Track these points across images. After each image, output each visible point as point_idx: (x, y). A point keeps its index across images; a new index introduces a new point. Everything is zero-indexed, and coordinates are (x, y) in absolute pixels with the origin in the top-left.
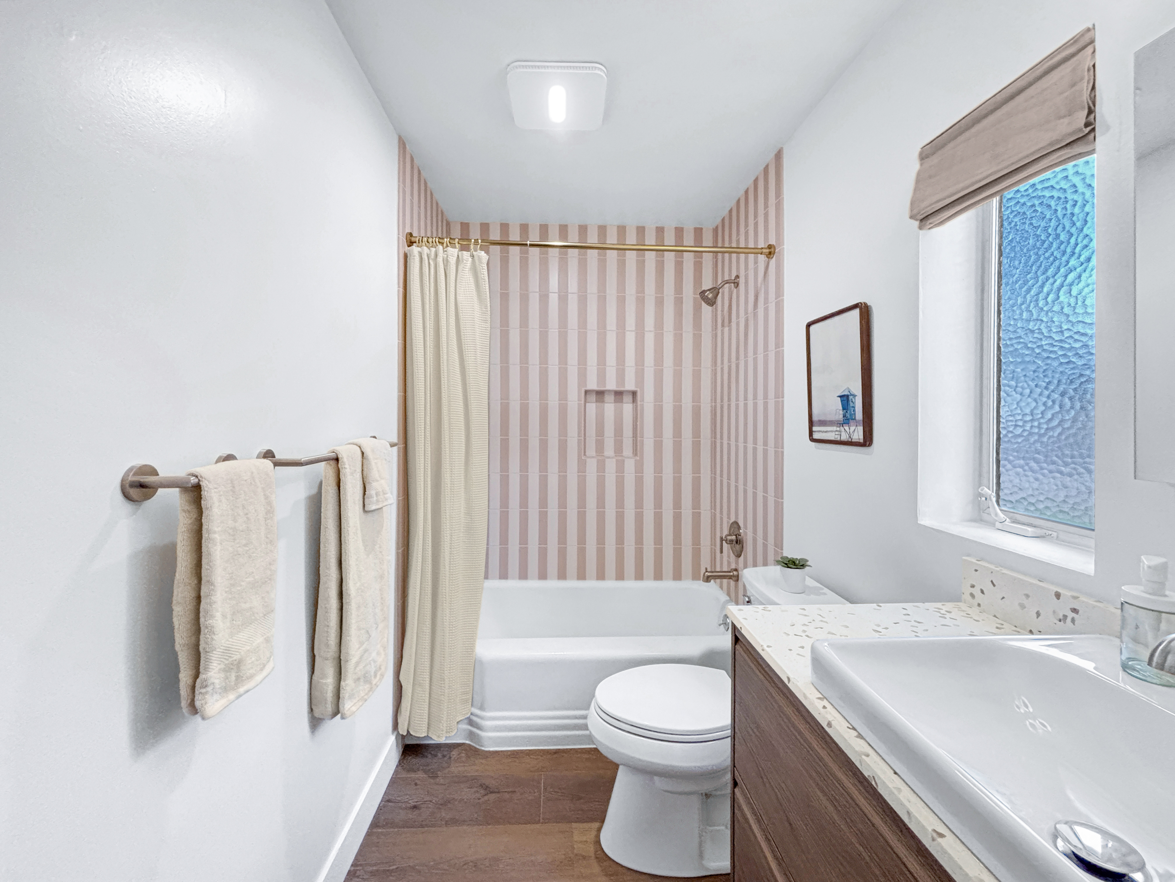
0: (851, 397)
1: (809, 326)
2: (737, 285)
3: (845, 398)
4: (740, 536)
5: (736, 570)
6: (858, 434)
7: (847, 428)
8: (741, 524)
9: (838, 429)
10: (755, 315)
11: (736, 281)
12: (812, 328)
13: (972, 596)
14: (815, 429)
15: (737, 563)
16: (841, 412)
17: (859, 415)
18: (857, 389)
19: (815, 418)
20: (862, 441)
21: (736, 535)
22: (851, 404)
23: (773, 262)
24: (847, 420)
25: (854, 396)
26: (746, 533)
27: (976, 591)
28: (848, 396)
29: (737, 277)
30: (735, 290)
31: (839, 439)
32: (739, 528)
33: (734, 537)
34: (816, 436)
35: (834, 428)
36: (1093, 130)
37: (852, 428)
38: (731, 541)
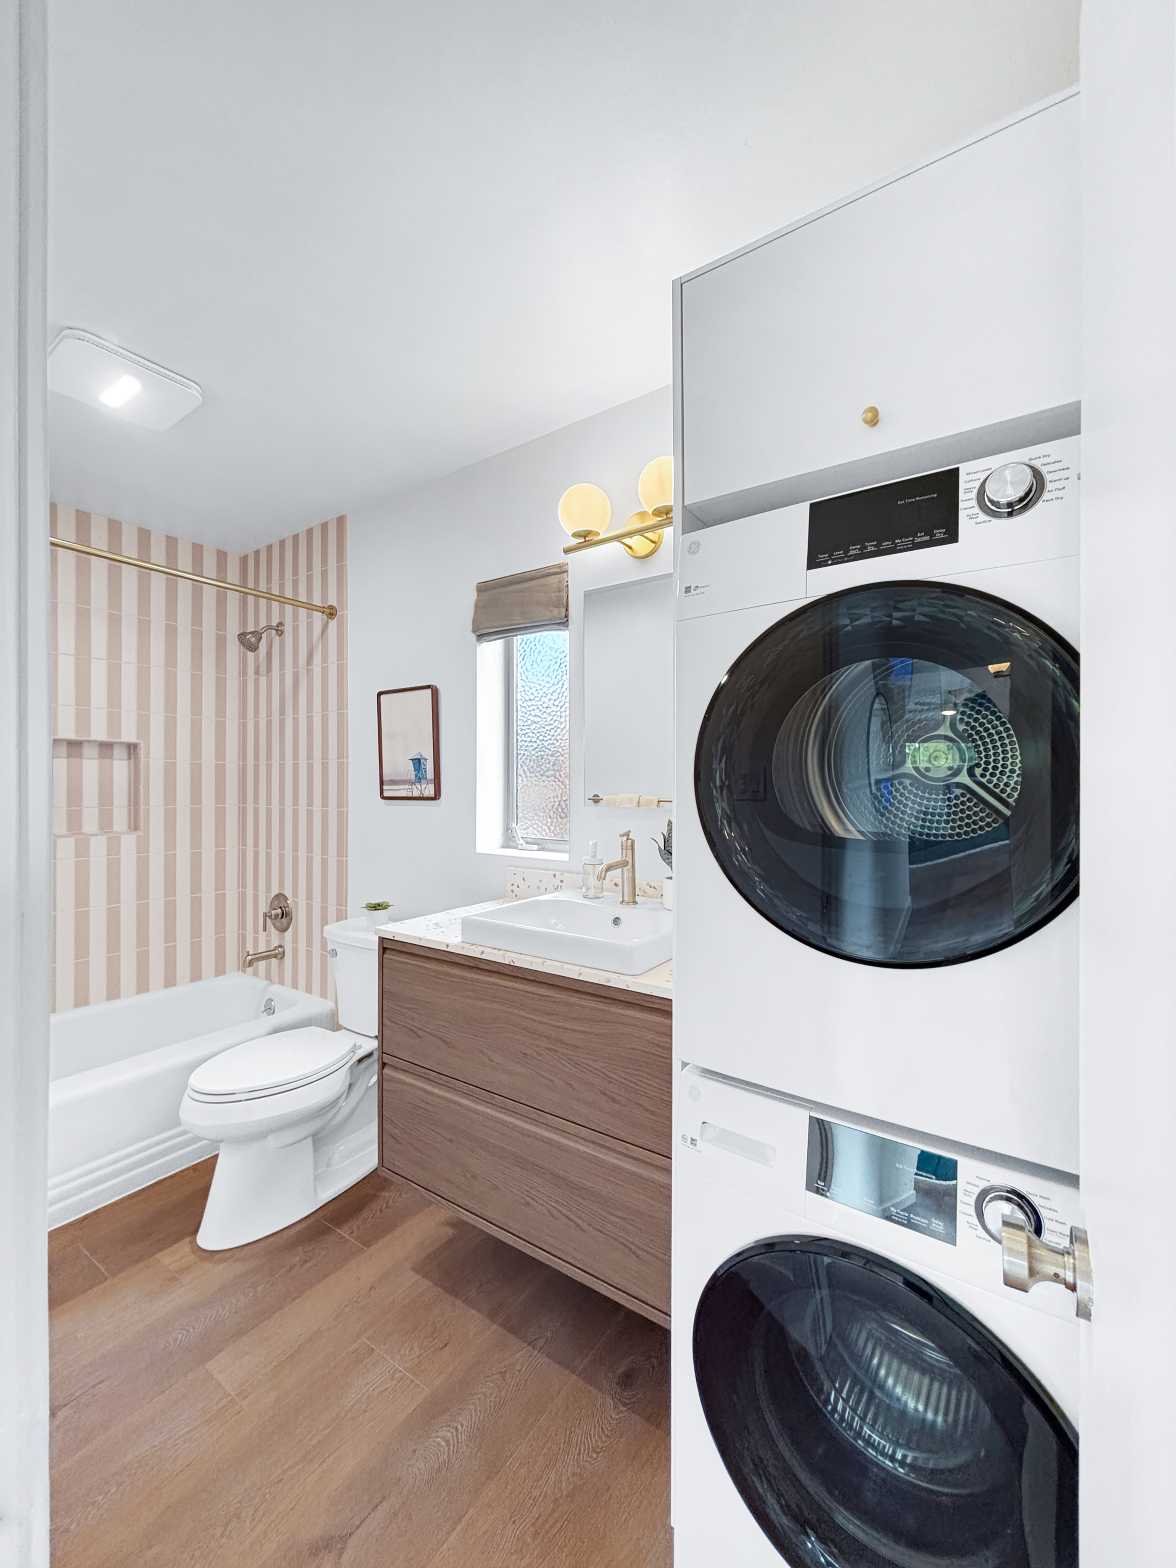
0: (422, 761)
1: (380, 694)
2: (280, 633)
3: (417, 761)
4: (288, 907)
5: (281, 946)
6: (430, 791)
7: (419, 786)
8: (288, 893)
9: (410, 787)
10: (309, 672)
11: (280, 628)
12: (383, 697)
13: (512, 891)
14: (385, 787)
15: (282, 939)
16: (413, 773)
17: (430, 775)
18: (429, 755)
19: (385, 779)
20: (433, 796)
21: (281, 908)
22: (423, 766)
23: (333, 624)
24: (419, 779)
25: (426, 760)
26: (296, 903)
27: (515, 888)
28: (419, 760)
29: (281, 624)
30: (278, 637)
31: (411, 795)
32: (286, 899)
33: (279, 911)
34: (386, 794)
35: (407, 787)
36: (567, 620)
37: (424, 786)
38: (277, 915)
